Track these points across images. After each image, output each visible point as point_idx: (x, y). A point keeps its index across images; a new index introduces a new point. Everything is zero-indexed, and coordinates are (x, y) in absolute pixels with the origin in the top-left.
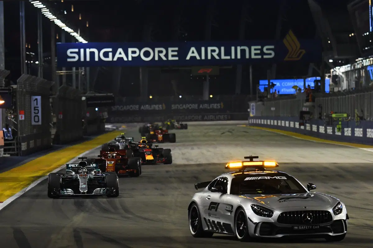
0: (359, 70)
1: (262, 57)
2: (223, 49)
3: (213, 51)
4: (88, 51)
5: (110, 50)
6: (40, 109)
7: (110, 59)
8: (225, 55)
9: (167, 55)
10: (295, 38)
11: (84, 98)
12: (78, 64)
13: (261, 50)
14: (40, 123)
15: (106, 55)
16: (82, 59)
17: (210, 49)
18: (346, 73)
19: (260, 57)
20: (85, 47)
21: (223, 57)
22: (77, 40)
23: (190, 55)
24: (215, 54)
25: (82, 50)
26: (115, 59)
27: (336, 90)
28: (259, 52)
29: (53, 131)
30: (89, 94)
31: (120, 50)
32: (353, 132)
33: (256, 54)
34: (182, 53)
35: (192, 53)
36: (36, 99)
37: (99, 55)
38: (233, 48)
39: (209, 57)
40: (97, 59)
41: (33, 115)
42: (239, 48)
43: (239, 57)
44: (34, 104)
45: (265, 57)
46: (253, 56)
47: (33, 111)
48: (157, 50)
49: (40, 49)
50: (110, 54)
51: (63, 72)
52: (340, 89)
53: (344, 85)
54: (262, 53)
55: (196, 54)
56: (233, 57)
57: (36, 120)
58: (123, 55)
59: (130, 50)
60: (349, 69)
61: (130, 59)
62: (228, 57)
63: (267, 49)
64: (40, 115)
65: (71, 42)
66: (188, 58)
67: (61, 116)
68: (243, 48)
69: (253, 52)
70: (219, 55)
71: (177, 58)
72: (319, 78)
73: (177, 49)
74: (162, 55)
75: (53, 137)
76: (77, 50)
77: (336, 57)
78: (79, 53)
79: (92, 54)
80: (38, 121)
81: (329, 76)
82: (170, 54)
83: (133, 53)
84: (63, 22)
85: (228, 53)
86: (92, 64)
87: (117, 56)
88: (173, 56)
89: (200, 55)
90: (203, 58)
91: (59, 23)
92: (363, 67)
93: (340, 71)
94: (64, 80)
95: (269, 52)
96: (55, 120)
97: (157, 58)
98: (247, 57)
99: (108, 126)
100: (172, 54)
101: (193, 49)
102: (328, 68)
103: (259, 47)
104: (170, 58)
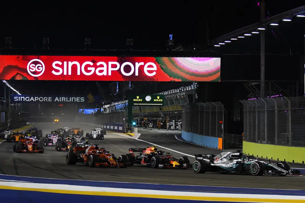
0: (113, 106)
1: (80, 101)
2: (67, 98)
3: (64, 99)
4: (21, 97)
5: (29, 97)
6: (4, 117)
7: (29, 100)
8: (68, 100)
9: (48, 100)
10: (92, 96)
11: (19, 113)
12: (18, 102)
13: (80, 99)
14: (4, 122)
15: (27, 99)
16: (19, 100)
17: (62, 98)
18: (108, 107)
19: (79, 101)
20: (20, 96)
21: (67, 101)
22: (18, 94)
23: (56, 100)
24: (64, 100)
25: (19, 97)
26: (30, 101)
27: (105, 113)
28: (79, 99)
29: (9, 124)
30: (21, 112)
31: (32, 98)
32: (110, 127)
33: (78, 100)
34: (53, 99)
35: (57, 99)
36: (3, 113)
37: (25, 99)
38: (70, 98)
39: (62, 101)
40: (24, 100)
41: (2, 119)
42: (72, 98)
43: (72, 101)
44: (2, 115)
45: (81, 101)
46: (77, 101)
47: (2, 117)
48: (44, 98)
49: (5, 97)
50: (29, 99)
51: (13, 105)
52: (106, 113)
53: (108, 111)
54: (80, 100)
55: (58, 100)
56: (70, 101)
57: (3, 120)
58: (33, 99)
59: (35, 98)
60: (109, 106)
61: (35, 101)
62: (69, 101)
63: (82, 99)
64: (4, 119)
65: (16, 94)
66: (55, 101)
67: (11, 119)
68: (73, 98)
69: (77, 99)
70: (66, 100)
71: (51, 101)
72: (99, 109)
73: (51, 98)
74: (46, 100)
75: (8, 126)
76: (17, 97)
77: (105, 102)
78: (18, 98)
79: (23, 99)
80: (4, 121)
81: (103, 108)
82: (49, 99)
83: (36, 99)
84: (13, 88)
85: (69, 99)
86: (23, 102)
87: (31, 99)
88: (50, 100)
89: (59, 100)
90: (60, 101)
91: (12, 88)
92: (114, 105)
93: (106, 106)
94: (13, 107)
95: (83, 99)
96: (9, 121)
97: (44, 101)
98: (75, 101)
99: (27, 123)
100: (50, 99)
101: (57, 98)
102: (102, 106)
103: (79, 98)
104: (49, 101)
